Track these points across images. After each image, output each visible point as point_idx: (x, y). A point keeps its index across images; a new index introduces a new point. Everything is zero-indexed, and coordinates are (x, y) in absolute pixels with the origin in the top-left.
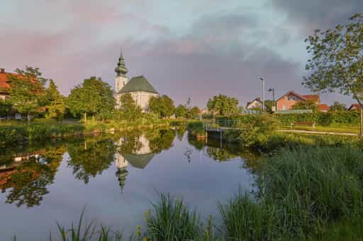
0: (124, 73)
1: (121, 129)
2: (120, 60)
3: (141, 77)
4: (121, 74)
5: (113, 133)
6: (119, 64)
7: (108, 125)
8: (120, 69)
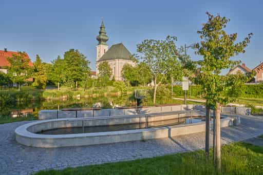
0: (106, 41)
1: (86, 96)
2: (101, 28)
3: (120, 44)
4: (102, 42)
5: (79, 99)
6: (100, 33)
7: (75, 92)
8: (101, 37)
